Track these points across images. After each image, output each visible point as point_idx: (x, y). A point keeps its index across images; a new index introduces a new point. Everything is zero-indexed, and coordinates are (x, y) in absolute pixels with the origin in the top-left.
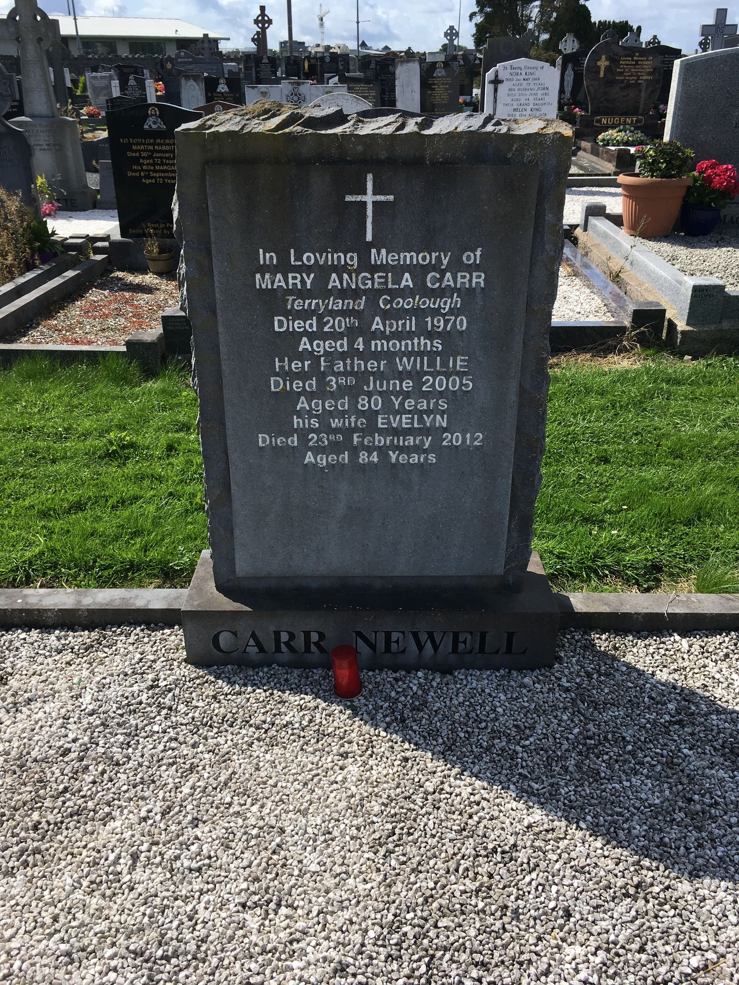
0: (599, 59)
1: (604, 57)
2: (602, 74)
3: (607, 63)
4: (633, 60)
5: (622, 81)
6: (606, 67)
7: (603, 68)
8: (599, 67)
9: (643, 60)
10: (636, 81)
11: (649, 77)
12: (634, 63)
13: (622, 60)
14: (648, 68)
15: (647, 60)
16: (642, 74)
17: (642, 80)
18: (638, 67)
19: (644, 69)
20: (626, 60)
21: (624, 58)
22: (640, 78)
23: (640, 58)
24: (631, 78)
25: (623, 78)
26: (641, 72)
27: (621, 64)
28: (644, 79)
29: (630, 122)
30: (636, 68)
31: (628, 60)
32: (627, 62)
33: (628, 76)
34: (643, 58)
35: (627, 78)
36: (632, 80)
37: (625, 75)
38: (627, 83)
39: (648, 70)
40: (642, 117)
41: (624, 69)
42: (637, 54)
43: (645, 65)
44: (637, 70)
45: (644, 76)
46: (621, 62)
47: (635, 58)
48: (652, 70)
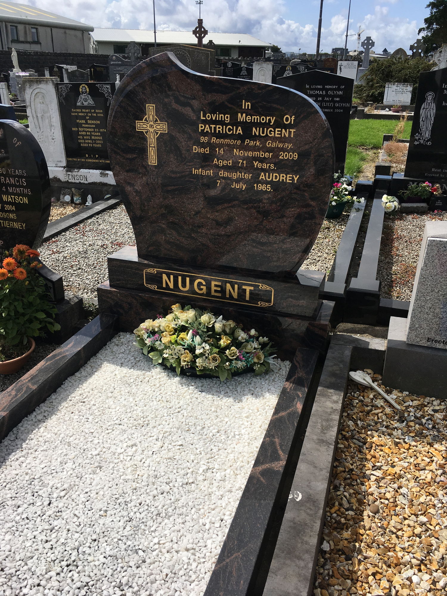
0: (140, 114)
1: (151, 109)
2: (152, 159)
3: (162, 127)
4: (235, 123)
5: (210, 183)
6: (161, 139)
7: (152, 141)
8: (142, 137)
9: (267, 125)
10: (250, 184)
11: (287, 178)
12: (240, 131)
13: (205, 122)
14: (283, 150)
15: (279, 125)
16: (265, 166)
17: (267, 183)
18: (252, 143)
19: (270, 150)
20: (216, 122)
21: (209, 117)
22: (262, 176)
23: (256, 118)
24: (235, 176)
25: (211, 173)
26: (262, 160)
27: (204, 134)
28: (271, 183)
29: (235, 295)
30: (247, 148)
31: (222, 123)
32: (219, 128)
33: (226, 168)
34: (264, 119)
35: (222, 173)
36: (238, 181)
37: (217, 166)
38: (223, 189)
39: (283, 156)
40: (268, 288)
41: (213, 147)
42: (247, 105)
43: (274, 139)
44: (250, 154)
45: (274, 171)
46: (201, 127)
47: (241, 117)
48: (296, 156)
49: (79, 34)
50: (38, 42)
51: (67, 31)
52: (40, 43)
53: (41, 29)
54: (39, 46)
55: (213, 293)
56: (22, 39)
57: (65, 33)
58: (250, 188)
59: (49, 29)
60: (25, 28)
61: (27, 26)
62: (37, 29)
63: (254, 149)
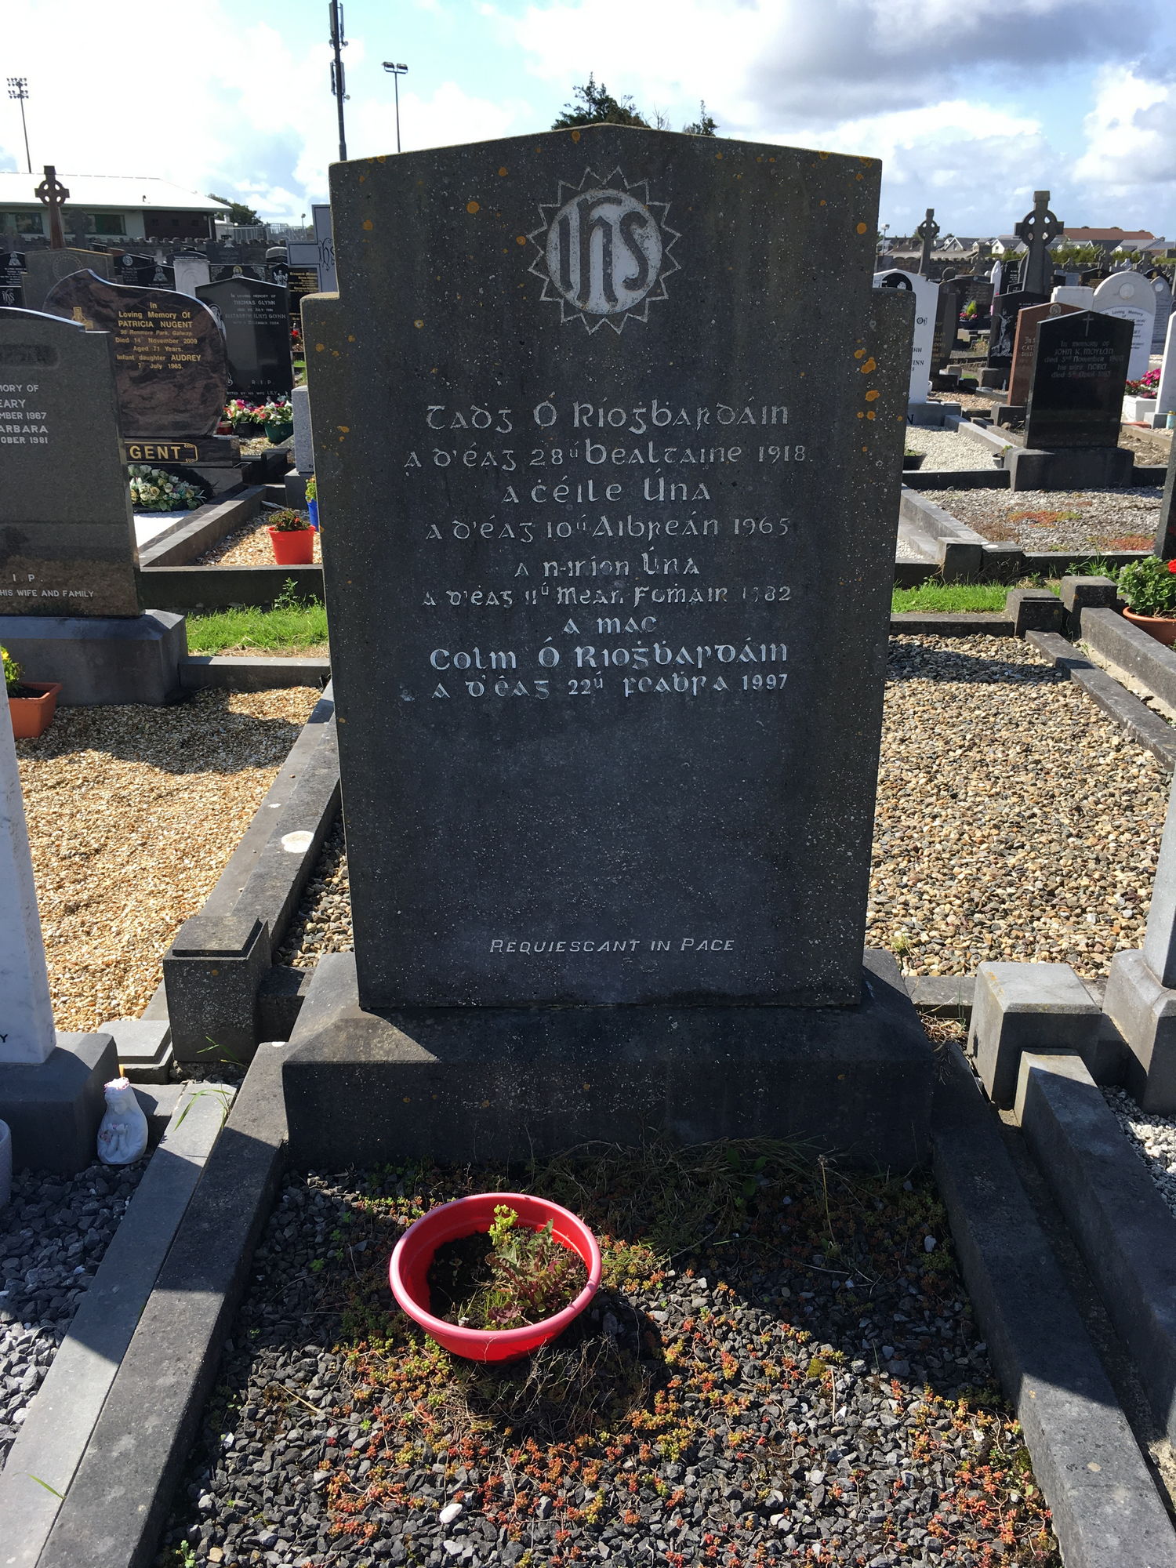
4: (146, 319)
5: (133, 366)
9: (171, 319)
10: (165, 364)
11: (192, 358)
12: (151, 324)
13: (123, 319)
14: (187, 337)
15: (179, 319)
16: (174, 350)
17: (178, 362)
18: (162, 333)
19: (176, 338)
20: (131, 319)
21: (125, 315)
22: (173, 358)
23: (162, 315)
24: (152, 358)
25: (132, 358)
26: (171, 346)
27: (122, 327)
28: (181, 362)
29: (166, 457)
30: (158, 337)
31: (137, 319)
32: (135, 323)
33: (144, 353)
34: (169, 315)
35: (142, 358)
36: (155, 362)
37: (137, 352)
38: (144, 370)
39: (187, 341)
40: (192, 446)
41: (131, 337)
42: (153, 306)
43: (178, 329)
44: (161, 341)
45: (181, 353)
46: (120, 323)
47: (151, 315)
48: (196, 341)
55: (147, 457)
58: (165, 368)
63: (164, 337)
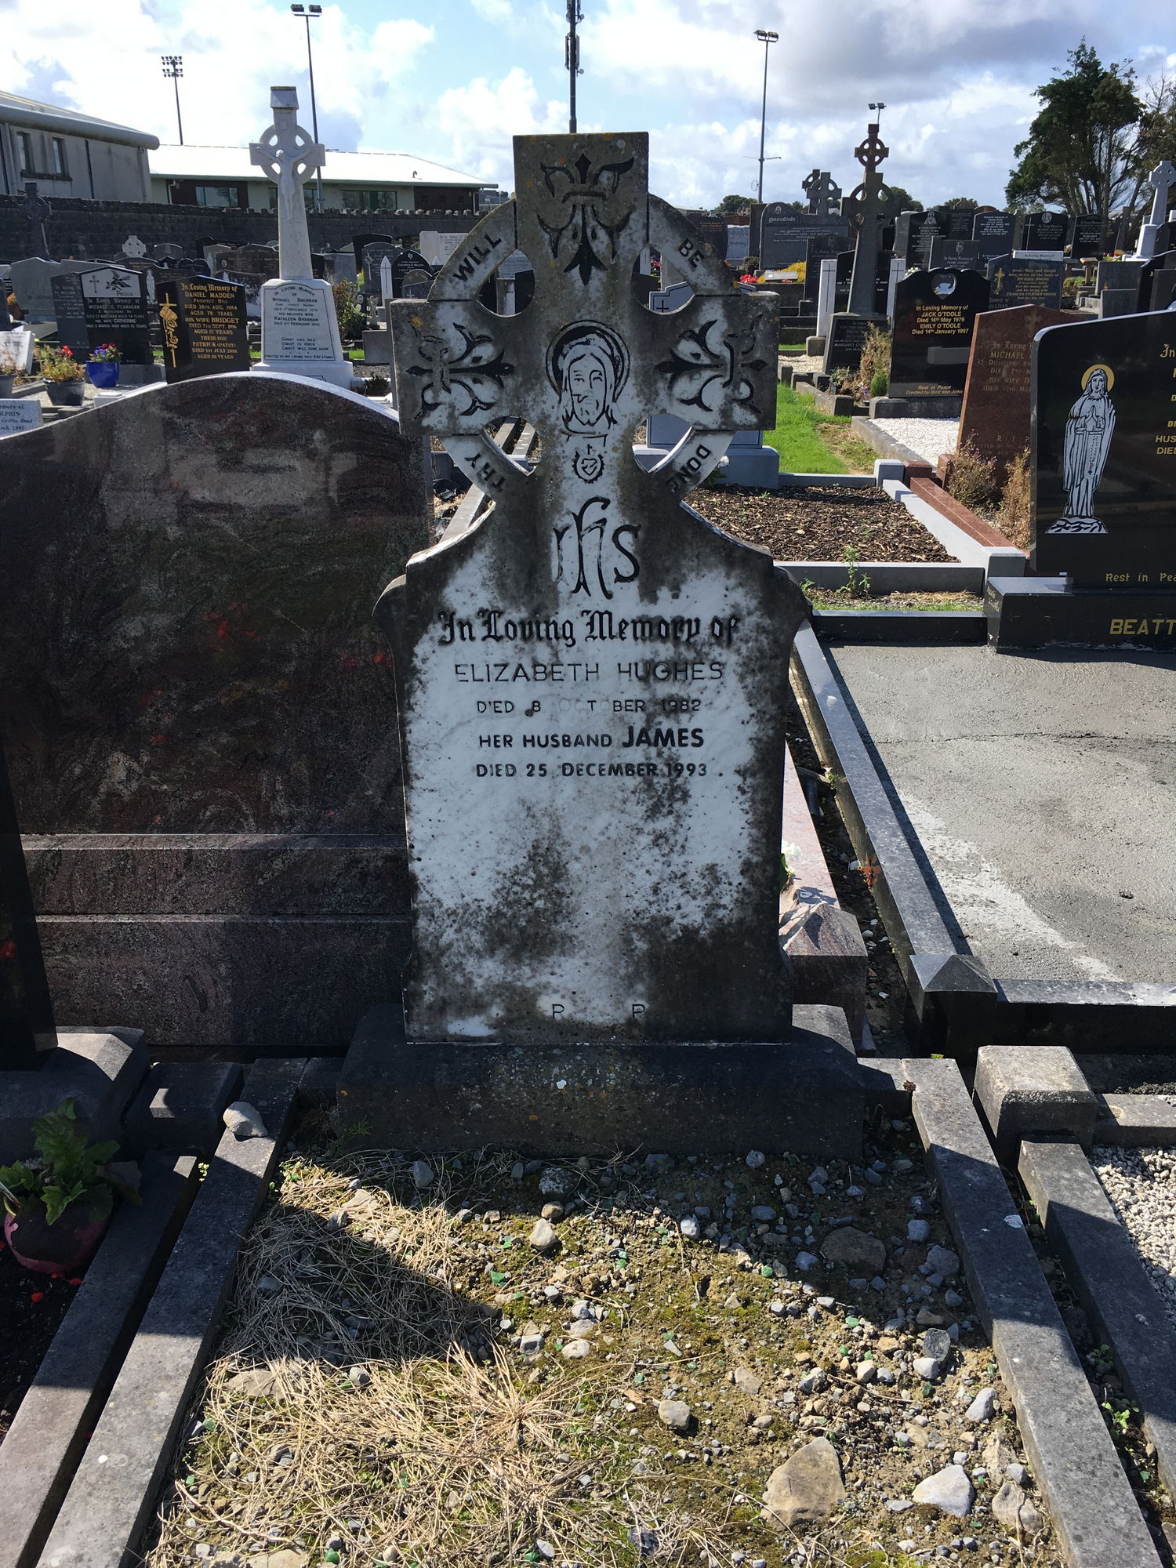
49: (132, 152)
50: (65, 177)
51: (115, 147)
52: (70, 180)
53: (69, 141)
54: (68, 183)
56: (39, 169)
57: (110, 152)
59: (82, 141)
60: (42, 137)
61: (46, 134)
62: (59, 141)
